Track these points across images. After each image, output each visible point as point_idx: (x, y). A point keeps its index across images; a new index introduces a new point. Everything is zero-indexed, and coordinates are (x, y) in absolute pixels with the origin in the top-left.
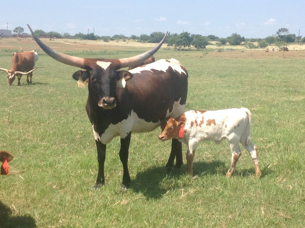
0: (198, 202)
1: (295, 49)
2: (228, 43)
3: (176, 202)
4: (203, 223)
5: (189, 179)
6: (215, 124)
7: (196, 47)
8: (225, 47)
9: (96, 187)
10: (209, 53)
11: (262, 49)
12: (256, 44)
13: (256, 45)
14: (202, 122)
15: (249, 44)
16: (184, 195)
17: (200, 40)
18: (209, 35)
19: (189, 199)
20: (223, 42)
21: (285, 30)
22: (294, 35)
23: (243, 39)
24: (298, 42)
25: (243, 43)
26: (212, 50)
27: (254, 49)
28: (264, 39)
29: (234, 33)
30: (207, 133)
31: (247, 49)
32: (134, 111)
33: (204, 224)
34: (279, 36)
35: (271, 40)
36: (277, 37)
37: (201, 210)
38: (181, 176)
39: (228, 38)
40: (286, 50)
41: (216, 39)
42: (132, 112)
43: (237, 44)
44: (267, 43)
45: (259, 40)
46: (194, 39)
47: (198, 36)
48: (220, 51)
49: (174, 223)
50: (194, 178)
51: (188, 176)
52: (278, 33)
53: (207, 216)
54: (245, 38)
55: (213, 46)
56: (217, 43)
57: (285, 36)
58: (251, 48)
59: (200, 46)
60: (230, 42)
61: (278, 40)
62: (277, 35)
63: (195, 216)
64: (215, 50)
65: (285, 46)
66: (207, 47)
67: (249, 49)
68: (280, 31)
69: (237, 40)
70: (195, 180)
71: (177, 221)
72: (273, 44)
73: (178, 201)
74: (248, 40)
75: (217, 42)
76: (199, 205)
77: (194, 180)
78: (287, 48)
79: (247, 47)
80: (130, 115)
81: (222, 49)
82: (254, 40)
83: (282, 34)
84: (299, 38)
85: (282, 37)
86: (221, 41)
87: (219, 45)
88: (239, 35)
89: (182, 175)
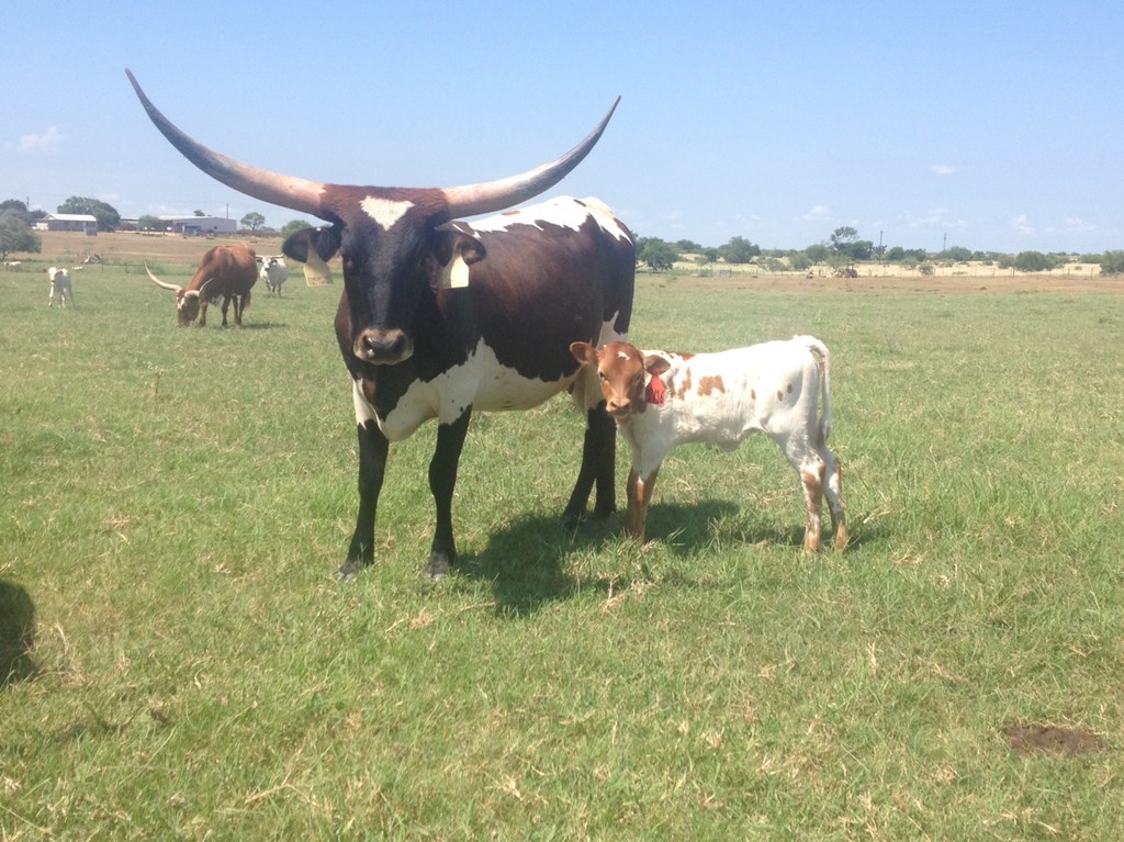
0: (659, 622)
1: (873, 274)
2: (722, 259)
3: (589, 623)
4: (676, 696)
5: (630, 551)
6: (723, 390)
7: (650, 264)
8: (716, 267)
9: (345, 571)
10: (681, 279)
11: (798, 273)
12: (785, 261)
13: (786, 264)
14: (687, 385)
15: (770, 262)
16: (615, 599)
17: (661, 249)
18: (681, 239)
19: (630, 614)
20: (712, 256)
21: (849, 231)
22: (870, 244)
23: (756, 251)
24: (879, 259)
25: (755, 258)
26: (685, 273)
27: (780, 273)
28: (802, 252)
29: (736, 235)
30: (700, 419)
31: (766, 273)
32: (487, 343)
33: (679, 697)
34: (836, 245)
35: (817, 254)
36: (831, 248)
37: (667, 650)
38: (607, 542)
39: (723, 247)
40: (853, 274)
41: (695, 250)
42: (481, 344)
43: (743, 260)
44: (810, 261)
45: (792, 253)
46: (647, 248)
47: (655, 242)
48: (704, 274)
49: (578, 693)
50: (645, 548)
51: (628, 543)
52: (833, 238)
53: (689, 671)
54: (761, 248)
55: (688, 264)
56: (696, 258)
57: (849, 245)
58: (772, 269)
59: (660, 263)
60: (726, 257)
61: (834, 253)
62: (833, 243)
63: (649, 671)
64: (692, 272)
65: (850, 267)
66: (675, 265)
67: (770, 273)
68: (838, 233)
69: (742, 252)
70: (649, 553)
71: (588, 688)
72: (824, 262)
73: (596, 617)
74: (767, 253)
75: (698, 256)
76: (663, 632)
77: (646, 553)
78: (854, 271)
79: (764, 268)
80: (474, 354)
81: (707, 271)
82: (780, 254)
83: (844, 240)
84: (881, 250)
85: (842, 247)
86: (706, 254)
87: (703, 262)
88: (747, 242)
89: (610, 538)
